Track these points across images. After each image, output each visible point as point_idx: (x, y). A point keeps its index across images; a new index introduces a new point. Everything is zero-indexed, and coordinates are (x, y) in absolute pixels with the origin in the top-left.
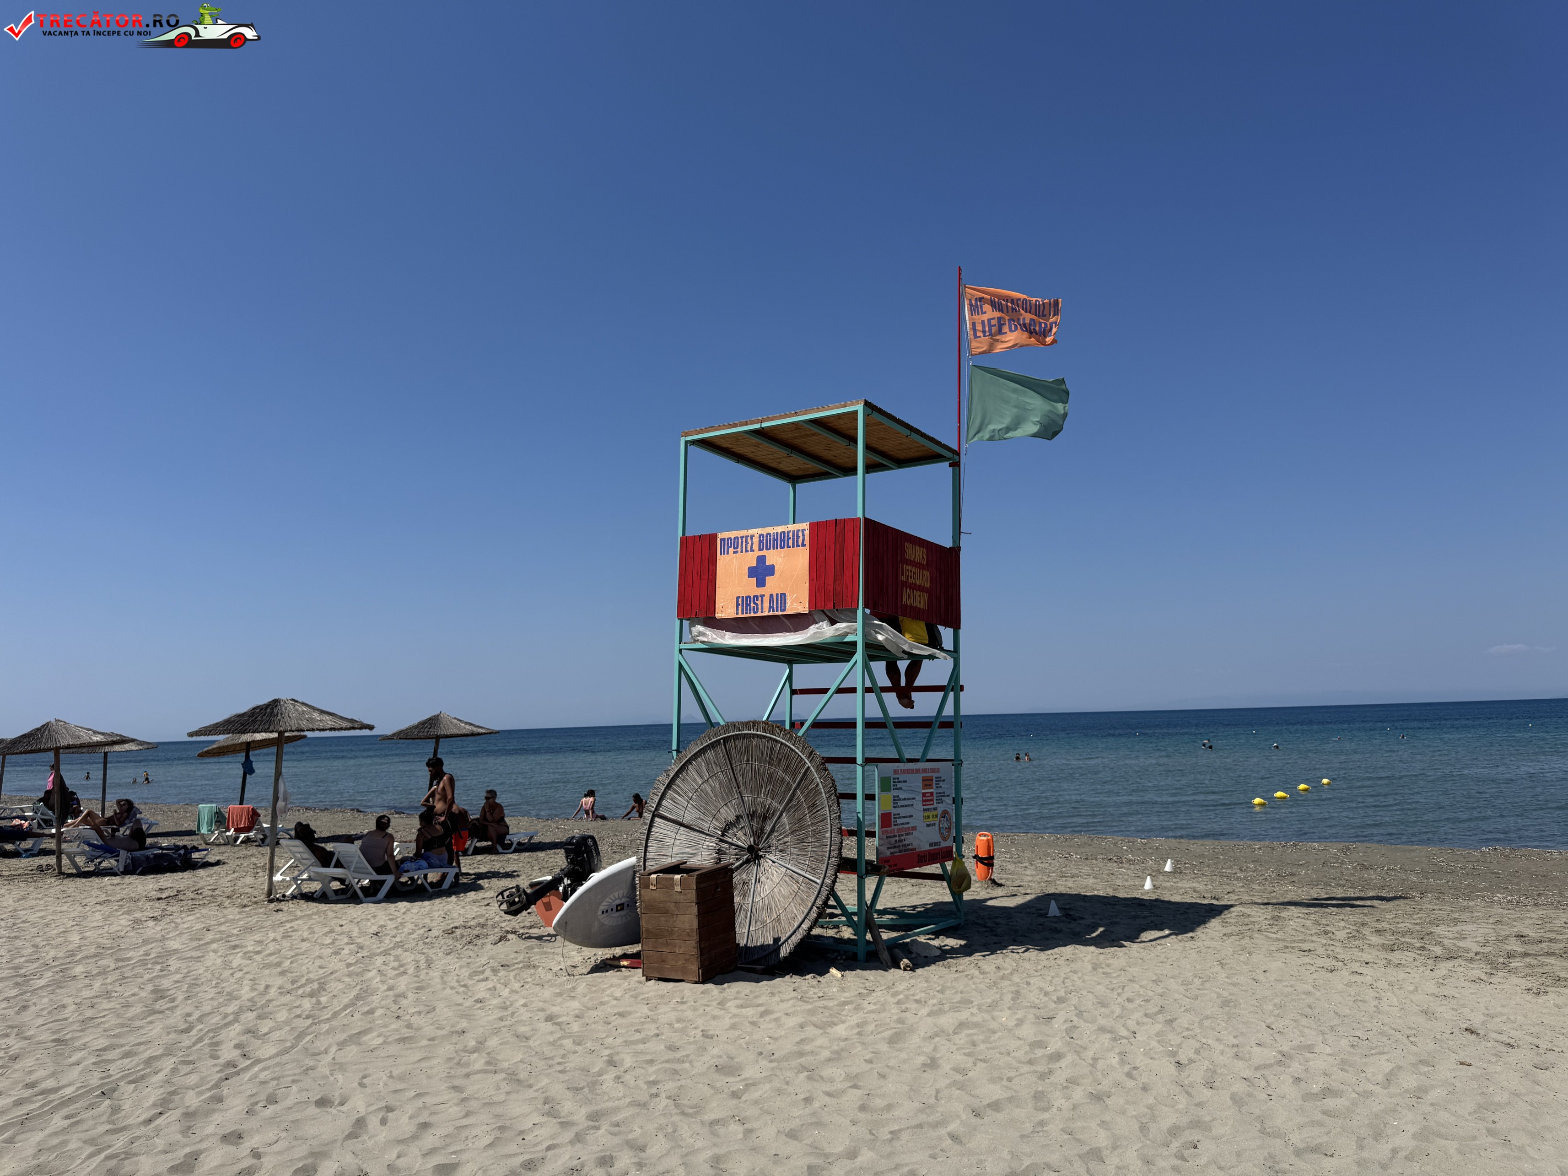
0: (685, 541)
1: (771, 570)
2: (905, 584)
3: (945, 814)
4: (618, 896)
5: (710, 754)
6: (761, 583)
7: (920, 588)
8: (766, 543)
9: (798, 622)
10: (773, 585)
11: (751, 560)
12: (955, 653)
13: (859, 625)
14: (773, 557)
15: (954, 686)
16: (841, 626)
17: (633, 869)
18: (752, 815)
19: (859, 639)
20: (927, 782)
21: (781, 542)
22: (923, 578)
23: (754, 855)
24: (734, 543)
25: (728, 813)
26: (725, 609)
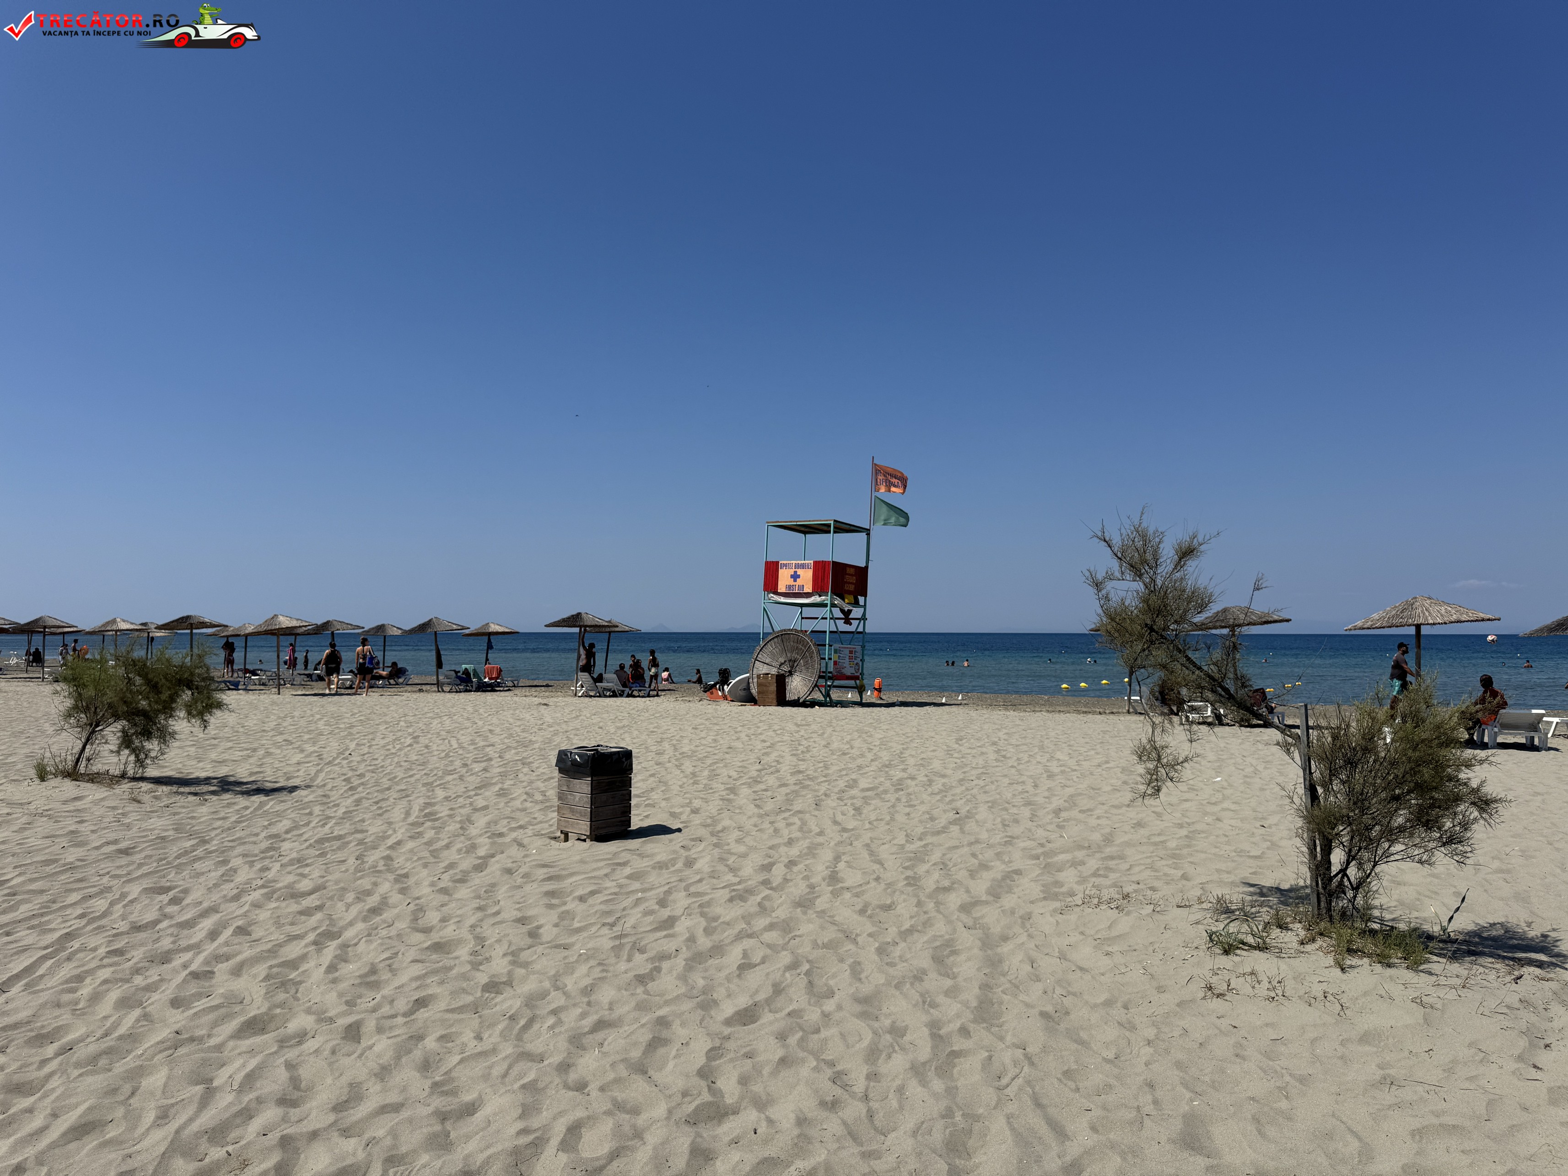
0: (767, 563)
1: (799, 576)
2: (847, 582)
3: (857, 664)
4: (744, 685)
5: (776, 640)
6: (795, 581)
7: (852, 583)
8: (798, 566)
9: (808, 595)
10: (799, 582)
11: (792, 572)
12: (865, 606)
13: (829, 598)
14: (800, 572)
15: (863, 618)
16: (823, 598)
17: (748, 678)
18: (790, 661)
19: (829, 602)
20: (851, 652)
21: (803, 566)
22: (853, 580)
23: (791, 673)
24: (785, 565)
25: (782, 660)
26: (782, 588)
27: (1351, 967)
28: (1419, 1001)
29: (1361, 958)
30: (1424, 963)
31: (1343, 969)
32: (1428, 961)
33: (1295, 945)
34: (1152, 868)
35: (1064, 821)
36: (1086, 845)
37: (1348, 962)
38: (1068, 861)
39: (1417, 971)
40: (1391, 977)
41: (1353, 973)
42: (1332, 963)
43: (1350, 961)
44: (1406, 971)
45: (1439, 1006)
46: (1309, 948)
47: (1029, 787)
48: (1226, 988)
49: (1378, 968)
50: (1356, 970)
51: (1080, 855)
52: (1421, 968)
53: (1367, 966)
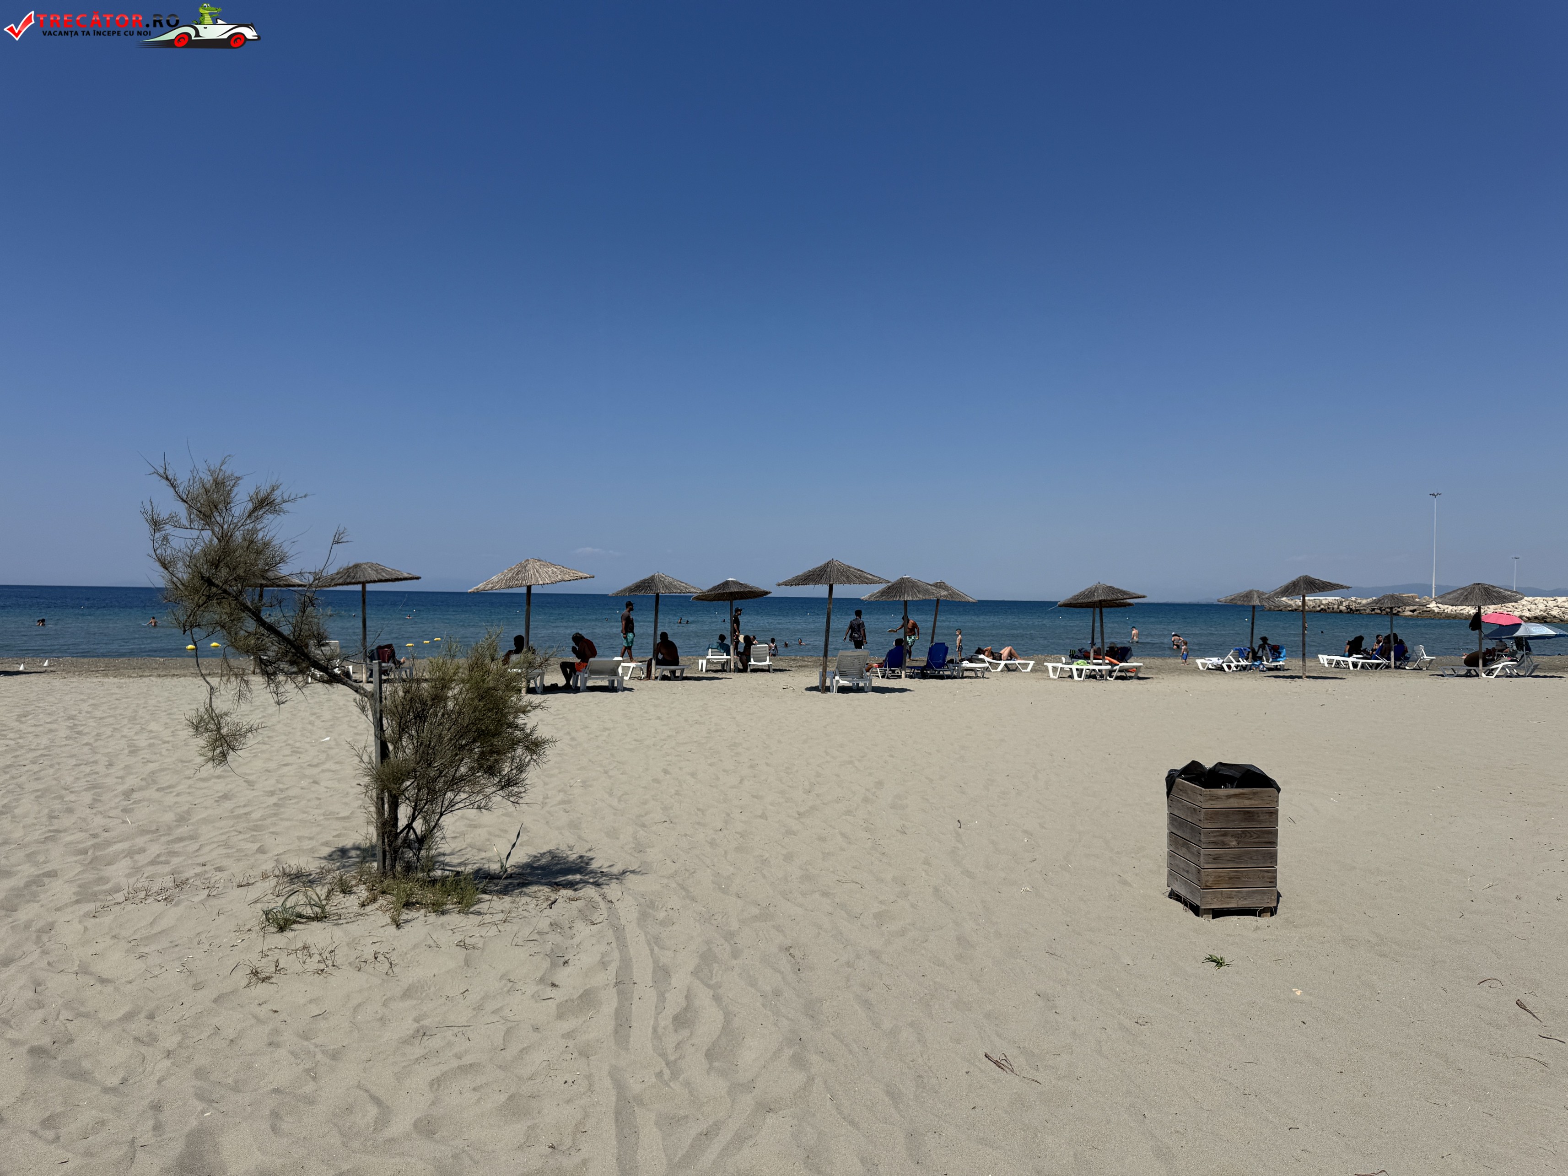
27: (407, 921)
28: (462, 944)
29: (418, 910)
30: (474, 905)
31: (398, 926)
32: (480, 901)
33: (356, 909)
34: (226, 845)
35: (134, 803)
36: (154, 828)
37: (404, 917)
38: (123, 851)
39: (467, 914)
40: (442, 924)
41: (407, 928)
42: (389, 921)
43: (406, 915)
44: (457, 915)
45: (480, 945)
46: (368, 908)
47: (101, 768)
48: (274, 969)
49: (432, 917)
50: (410, 924)
51: (140, 841)
52: (471, 910)
53: (422, 918)
